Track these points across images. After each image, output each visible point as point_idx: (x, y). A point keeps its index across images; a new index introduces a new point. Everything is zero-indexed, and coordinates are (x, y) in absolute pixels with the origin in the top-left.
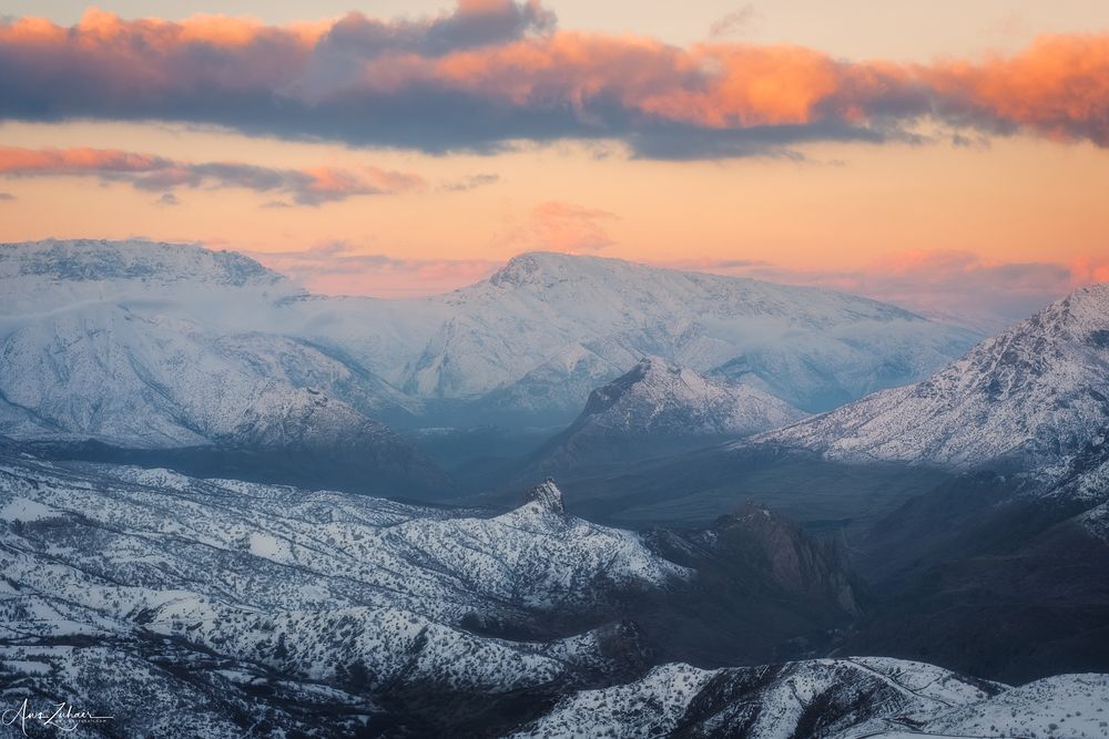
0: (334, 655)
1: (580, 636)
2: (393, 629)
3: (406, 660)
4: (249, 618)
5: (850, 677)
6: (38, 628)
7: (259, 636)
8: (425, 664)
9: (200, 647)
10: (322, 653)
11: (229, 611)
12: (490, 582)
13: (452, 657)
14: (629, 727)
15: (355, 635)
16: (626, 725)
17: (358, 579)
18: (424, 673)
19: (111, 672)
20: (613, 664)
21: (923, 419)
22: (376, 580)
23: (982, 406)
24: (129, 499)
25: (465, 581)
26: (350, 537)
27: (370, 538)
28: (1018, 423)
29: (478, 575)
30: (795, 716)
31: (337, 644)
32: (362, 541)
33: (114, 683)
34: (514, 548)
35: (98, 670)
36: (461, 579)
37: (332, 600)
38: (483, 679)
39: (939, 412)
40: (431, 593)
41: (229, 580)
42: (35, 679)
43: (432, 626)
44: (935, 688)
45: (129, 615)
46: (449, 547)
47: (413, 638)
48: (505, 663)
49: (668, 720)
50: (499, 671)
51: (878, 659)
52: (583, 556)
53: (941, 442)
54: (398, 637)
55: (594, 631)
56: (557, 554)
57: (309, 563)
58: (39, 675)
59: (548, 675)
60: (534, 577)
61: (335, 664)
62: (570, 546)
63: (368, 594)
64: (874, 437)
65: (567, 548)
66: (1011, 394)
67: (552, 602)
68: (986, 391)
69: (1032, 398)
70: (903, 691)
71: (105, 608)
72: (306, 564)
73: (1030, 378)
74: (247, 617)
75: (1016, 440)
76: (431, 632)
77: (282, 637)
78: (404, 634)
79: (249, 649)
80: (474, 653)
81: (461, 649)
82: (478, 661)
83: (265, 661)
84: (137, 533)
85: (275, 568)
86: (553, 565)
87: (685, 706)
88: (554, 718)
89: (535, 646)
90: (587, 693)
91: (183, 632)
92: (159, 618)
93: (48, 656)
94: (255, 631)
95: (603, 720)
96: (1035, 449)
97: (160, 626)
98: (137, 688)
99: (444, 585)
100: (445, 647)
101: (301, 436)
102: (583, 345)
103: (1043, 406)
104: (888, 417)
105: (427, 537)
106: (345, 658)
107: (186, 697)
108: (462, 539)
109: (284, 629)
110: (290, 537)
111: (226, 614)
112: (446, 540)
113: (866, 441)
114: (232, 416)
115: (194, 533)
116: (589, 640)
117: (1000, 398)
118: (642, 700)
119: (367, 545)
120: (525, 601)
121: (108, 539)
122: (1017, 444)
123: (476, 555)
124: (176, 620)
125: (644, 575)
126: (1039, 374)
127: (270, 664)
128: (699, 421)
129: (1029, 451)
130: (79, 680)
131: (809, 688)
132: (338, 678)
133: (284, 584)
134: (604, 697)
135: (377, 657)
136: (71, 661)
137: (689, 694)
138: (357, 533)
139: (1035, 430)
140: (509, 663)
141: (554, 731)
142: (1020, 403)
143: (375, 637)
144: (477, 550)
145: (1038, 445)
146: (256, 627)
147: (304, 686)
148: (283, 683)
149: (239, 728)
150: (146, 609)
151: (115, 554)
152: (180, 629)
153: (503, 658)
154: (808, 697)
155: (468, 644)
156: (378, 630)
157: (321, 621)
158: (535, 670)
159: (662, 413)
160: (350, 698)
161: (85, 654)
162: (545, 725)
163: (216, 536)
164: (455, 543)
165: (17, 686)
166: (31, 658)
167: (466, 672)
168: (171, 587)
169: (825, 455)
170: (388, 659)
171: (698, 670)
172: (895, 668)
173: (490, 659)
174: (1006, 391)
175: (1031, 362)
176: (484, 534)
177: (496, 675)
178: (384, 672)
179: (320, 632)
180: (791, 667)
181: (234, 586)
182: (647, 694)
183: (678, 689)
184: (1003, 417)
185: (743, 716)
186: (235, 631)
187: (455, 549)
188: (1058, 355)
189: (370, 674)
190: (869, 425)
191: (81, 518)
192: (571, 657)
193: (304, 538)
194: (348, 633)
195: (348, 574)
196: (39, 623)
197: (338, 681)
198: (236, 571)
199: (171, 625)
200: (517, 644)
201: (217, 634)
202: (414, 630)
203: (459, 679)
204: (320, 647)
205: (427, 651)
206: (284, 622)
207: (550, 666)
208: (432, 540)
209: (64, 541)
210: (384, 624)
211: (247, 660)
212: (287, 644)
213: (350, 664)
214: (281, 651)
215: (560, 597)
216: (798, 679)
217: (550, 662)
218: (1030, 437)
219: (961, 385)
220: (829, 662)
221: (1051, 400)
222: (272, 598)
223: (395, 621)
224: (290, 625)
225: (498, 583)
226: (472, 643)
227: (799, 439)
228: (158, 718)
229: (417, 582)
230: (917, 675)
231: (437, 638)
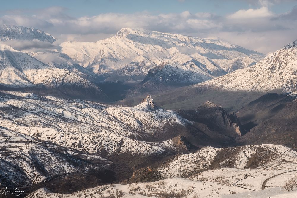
0: (96, 146)
1: (168, 141)
2: (113, 139)
3: (117, 148)
4: (69, 136)
5: (261, 149)
6: (9, 139)
7: (73, 141)
8: (123, 149)
9: (55, 144)
10: (92, 146)
11: (63, 134)
12: (135, 125)
13: (131, 147)
14: (196, 165)
15: (102, 140)
16: (195, 164)
17: (96, 124)
18: (124, 151)
19: (37, 151)
20: (179, 148)
21: (252, 78)
22: (101, 125)
23: (270, 74)
24: (26, 101)
25: (127, 125)
26: (92, 113)
27: (98, 113)
28: (280, 79)
29: (130, 124)
30: (246, 161)
31: (97, 143)
32: (96, 114)
33: (39, 154)
34: (140, 116)
35: (33, 150)
36: (126, 125)
37: (91, 131)
38: (141, 153)
39: (256, 76)
40: (118, 129)
41: (59, 125)
42: (16, 153)
43: (124, 138)
44: (287, 153)
45: (33, 135)
46: (121, 115)
47: (119, 141)
48: (147, 149)
49: (208, 163)
50: (146, 151)
51: (269, 145)
52: (161, 118)
53: (257, 85)
54: (114, 141)
55: (172, 139)
56: (154, 117)
57: (81, 120)
58: (17, 152)
59: (161, 152)
60: (147, 124)
61: (97, 149)
62: (158, 115)
63: (101, 129)
64: (237, 83)
65: (157, 116)
66: (278, 70)
67: (154, 131)
68: (271, 70)
69: (284, 72)
70: (278, 154)
71: (26, 133)
72: (80, 120)
73: (284, 65)
74: (69, 135)
75: (281, 84)
76: (124, 140)
77: (80, 141)
78: (116, 140)
79: (70, 145)
80: (138, 145)
81: (134, 145)
82: (140, 148)
83: (75, 148)
84: (30, 111)
85: (72, 121)
86: (153, 121)
87: (213, 159)
88: (175, 162)
89: (155, 143)
90: (183, 155)
91: (50, 140)
92: (42, 136)
93: (18, 146)
94: (72, 139)
95: (189, 163)
96: (286, 87)
97: (43, 138)
98: (45, 155)
99: (122, 127)
100: (129, 144)
101: (63, 83)
102: (143, 56)
103: (288, 74)
104: (241, 78)
105: (114, 112)
106: (99, 147)
107: (59, 158)
108: (125, 113)
109: (80, 139)
110: (75, 112)
111: (62, 134)
112: (120, 113)
113: (235, 85)
114: (41, 78)
115: (47, 111)
116: (171, 142)
117: (275, 72)
118: (200, 157)
119: (97, 115)
120: (145, 131)
121: (23, 113)
122: (280, 85)
123: (130, 118)
124: (48, 136)
125: (181, 123)
126: (287, 65)
127: (77, 149)
128: (182, 79)
129: (284, 87)
130: (29, 153)
131: (249, 153)
132: (98, 153)
133: (76, 126)
134: (188, 156)
135: (109, 147)
136: (25, 148)
137: (214, 156)
138: (94, 111)
139: (286, 81)
140: (149, 148)
141: (175, 166)
142: (281, 73)
143: (108, 141)
144: (130, 116)
145: (287, 85)
146: (72, 138)
147: (88, 155)
148: (83, 155)
149: (75, 167)
150: (38, 133)
151: (25, 117)
152: (49, 139)
153: (147, 147)
154: (249, 156)
155: (136, 143)
156: (109, 139)
157: (91, 136)
158: (157, 150)
159: (171, 77)
160: (102, 159)
161: (29, 146)
162: (172, 164)
163: (53, 112)
164: (123, 114)
165: (11, 155)
166: (13, 147)
167: (136, 151)
168: (43, 127)
169: (223, 89)
170: (112, 147)
171: (216, 148)
172: (275, 147)
173: (143, 147)
174: (277, 69)
175: (284, 61)
176: (131, 112)
177: (145, 152)
178: (111, 151)
179: (91, 140)
180: (243, 147)
181: (61, 127)
182: (201, 155)
183: (210, 154)
184: (276, 77)
185: (231, 161)
186: (66, 139)
187: (123, 116)
188: (292, 58)
189: (107, 152)
190: (235, 80)
191: (13, 107)
192: (166, 147)
193: (79, 113)
194: (99, 140)
195: (93, 123)
196: (8, 137)
197: (98, 154)
198: (61, 122)
199: (46, 138)
200: (150, 143)
201: (60, 141)
202: (119, 139)
203: (134, 153)
204: (91, 144)
205: (124, 145)
206: (80, 137)
207: (161, 149)
208: (116, 113)
209: (10, 114)
210: (110, 137)
211: (70, 148)
212: (82, 143)
213: (101, 149)
214: (80, 145)
215: (156, 130)
216: (246, 151)
217: (161, 148)
218: (284, 83)
219: (263, 68)
220: (255, 146)
221: (290, 72)
222: (73, 130)
223: (113, 136)
224: (82, 138)
225: (137, 126)
226: (137, 143)
227: (214, 84)
228: (52, 164)
229: (114, 126)
230: (281, 149)
231: (126, 141)
